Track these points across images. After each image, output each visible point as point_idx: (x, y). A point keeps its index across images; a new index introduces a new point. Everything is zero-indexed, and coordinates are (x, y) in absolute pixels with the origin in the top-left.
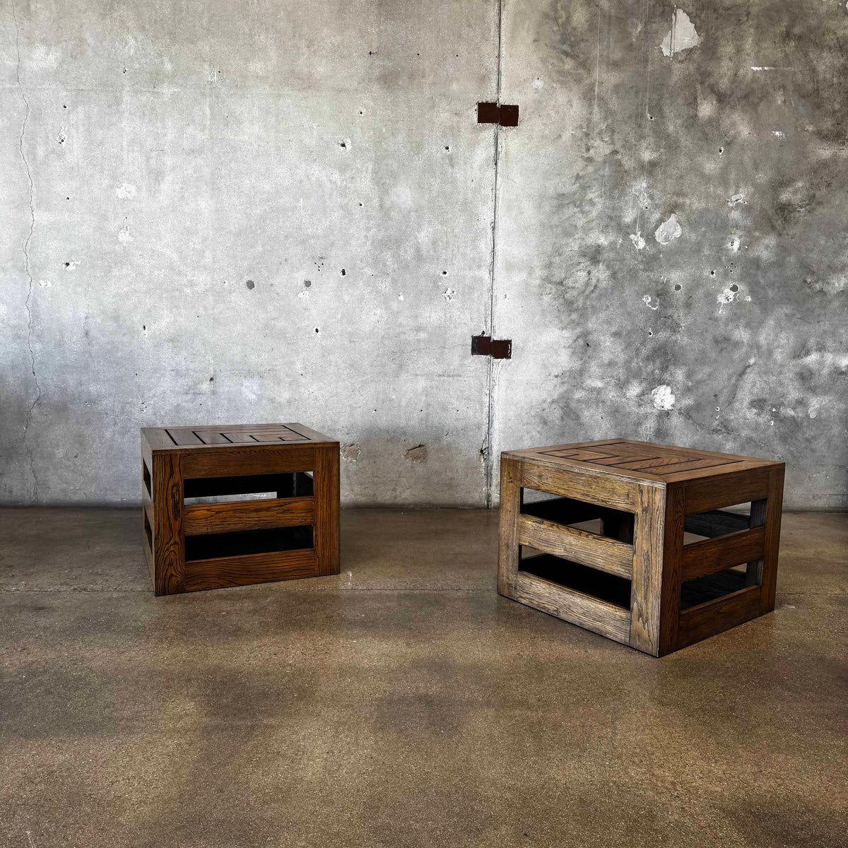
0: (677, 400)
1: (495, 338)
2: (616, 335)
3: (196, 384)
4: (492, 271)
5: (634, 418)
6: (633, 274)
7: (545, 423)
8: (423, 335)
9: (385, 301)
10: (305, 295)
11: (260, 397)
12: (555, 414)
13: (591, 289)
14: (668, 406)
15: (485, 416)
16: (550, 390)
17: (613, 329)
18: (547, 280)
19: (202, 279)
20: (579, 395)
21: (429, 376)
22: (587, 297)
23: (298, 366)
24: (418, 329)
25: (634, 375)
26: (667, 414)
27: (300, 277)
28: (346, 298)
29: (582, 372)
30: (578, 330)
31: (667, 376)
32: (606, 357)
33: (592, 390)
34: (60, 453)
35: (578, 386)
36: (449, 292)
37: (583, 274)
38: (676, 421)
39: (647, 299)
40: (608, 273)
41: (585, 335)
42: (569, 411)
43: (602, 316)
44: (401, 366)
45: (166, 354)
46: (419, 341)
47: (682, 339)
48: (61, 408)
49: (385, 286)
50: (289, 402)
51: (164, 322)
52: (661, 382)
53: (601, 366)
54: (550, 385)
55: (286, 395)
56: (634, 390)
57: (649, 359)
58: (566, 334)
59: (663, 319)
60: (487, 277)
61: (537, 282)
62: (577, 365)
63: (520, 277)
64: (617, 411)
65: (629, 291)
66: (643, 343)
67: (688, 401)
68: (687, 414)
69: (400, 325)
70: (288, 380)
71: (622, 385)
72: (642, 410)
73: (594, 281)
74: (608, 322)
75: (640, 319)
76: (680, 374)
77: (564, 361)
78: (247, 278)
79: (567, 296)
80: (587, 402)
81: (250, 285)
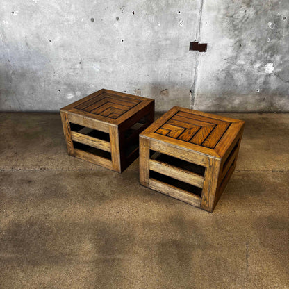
0: (275, 69)
1: (200, 43)
2: (254, 41)
3: (74, 65)
4: (201, 11)
5: (255, 77)
6: (265, 12)
7: (218, 79)
8: (168, 42)
9: (152, 26)
10: (116, 24)
11: (101, 70)
12: (223, 75)
13: (246, 19)
14: (270, 72)
15: (193, 77)
16: (222, 65)
17: (253, 38)
18: (226, 15)
19: (72, 18)
20: (234, 67)
21: (171, 60)
22: (243, 23)
23: (115, 57)
24: (167, 39)
25: (258, 58)
26: (270, 75)
27: (114, 16)
28: (135, 25)
29: (236, 58)
30: (237, 39)
31: (272, 59)
32: (248, 51)
33: (240, 65)
34: (26, 92)
35: (234, 64)
36: (181, 21)
37: (243, 12)
38: (273, 78)
39: (270, 24)
40: (254, 11)
41: (240, 41)
42: (229, 74)
43: (249, 32)
44: (159, 56)
45: (61, 52)
46: (167, 45)
47: (282, 42)
48: (23, 75)
49: (152, 19)
50: (113, 72)
51: (58, 38)
52: (269, 62)
53: (245, 55)
54: (222, 64)
55: (111, 70)
56: (258, 65)
57: (266, 51)
58: (232, 40)
59: (275, 34)
60: (198, 14)
61: (221, 16)
62: (235, 55)
63: (213, 14)
64: (249, 74)
65: (262, 20)
66: (265, 45)
67: (279, 70)
68: (278, 75)
69: (159, 38)
70: (111, 63)
71: (253, 63)
72: (260, 73)
73: (247, 15)
74: (251, 35)
75: (265, 34)
76: (278, 58)
77: (230, 53)
78: (90, 17)
79: (234, 23)
80: (237, 70)
81: (93, 20)
